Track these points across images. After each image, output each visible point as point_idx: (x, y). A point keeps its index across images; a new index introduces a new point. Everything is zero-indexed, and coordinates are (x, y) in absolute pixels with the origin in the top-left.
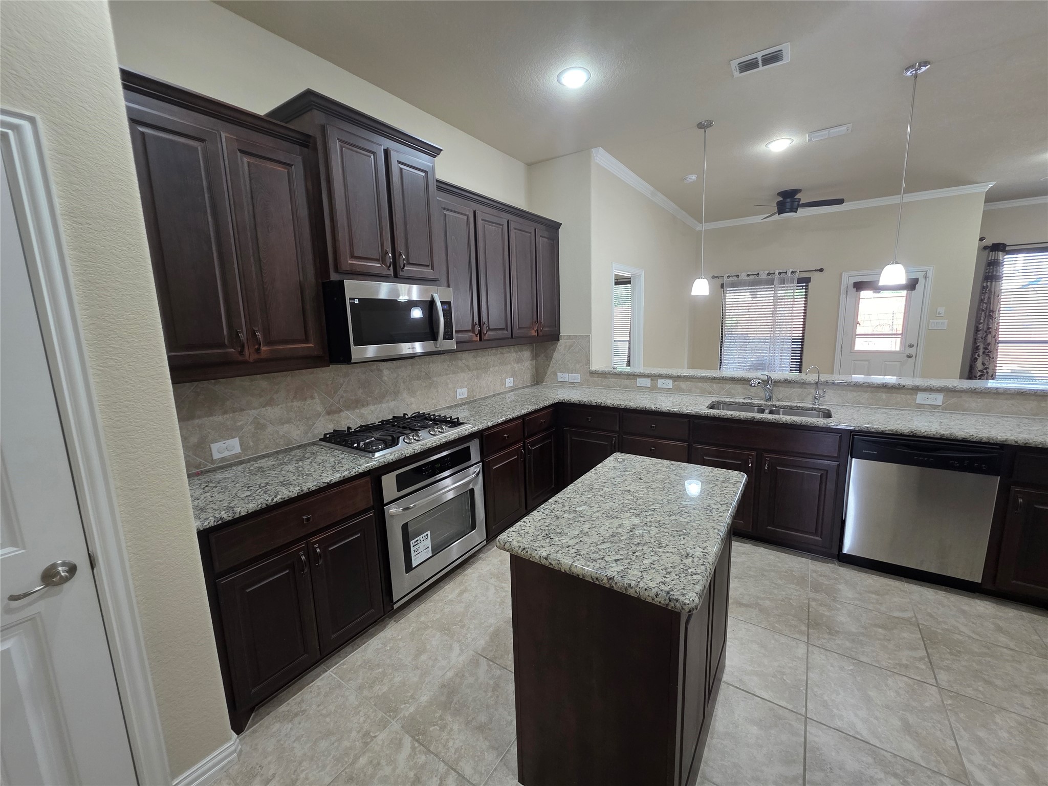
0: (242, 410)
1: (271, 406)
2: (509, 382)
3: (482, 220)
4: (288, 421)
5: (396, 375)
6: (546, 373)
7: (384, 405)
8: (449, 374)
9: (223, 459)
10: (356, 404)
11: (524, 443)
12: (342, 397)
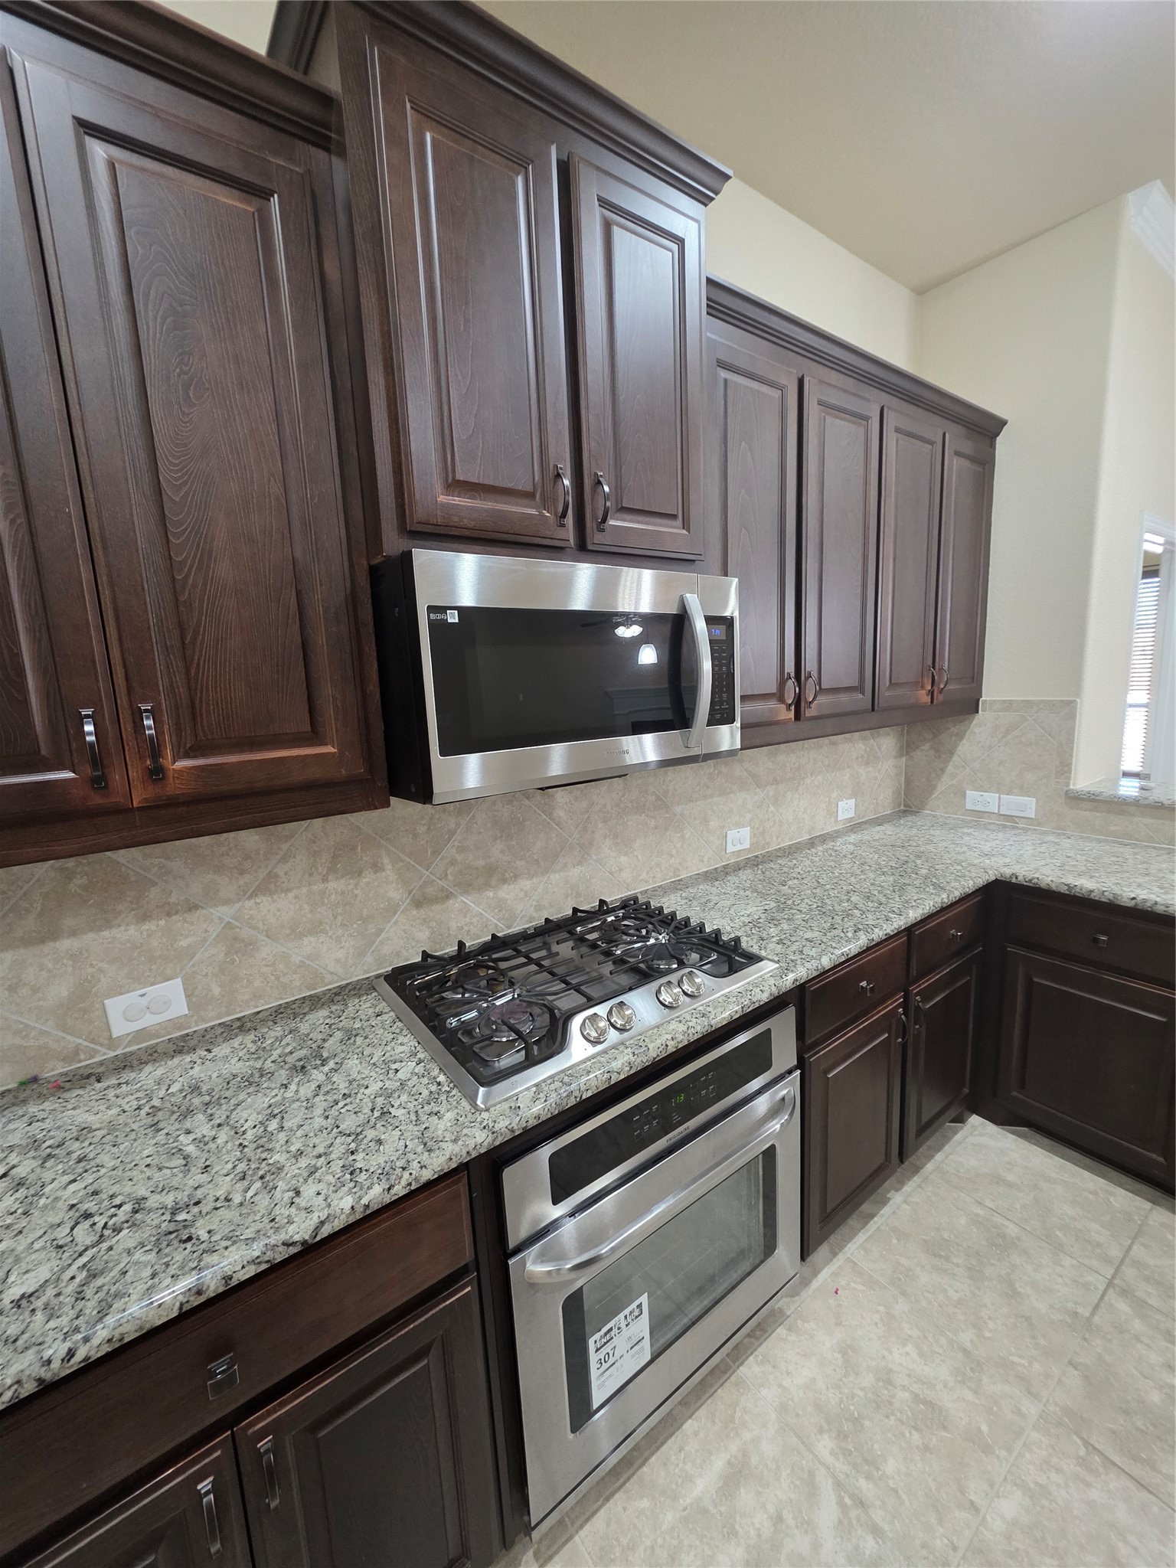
0: (192, 908)
1: (271, 893)
2: (846, 809)
3: (820, 403)
4: (315, 929)
5: (585, 804)
6: (933, 788)
7: (555, 877)
8: (711, 797)
9: (140, 1035)
10: (492, 875)
11: (906, 997)
12: (453, 863)
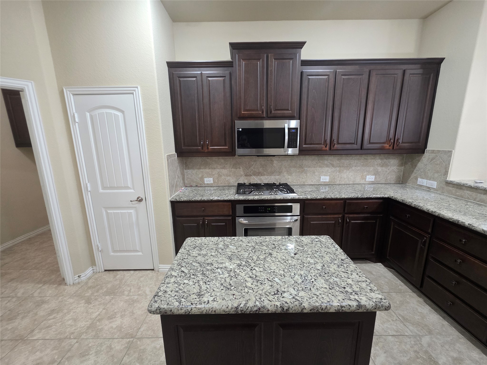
0: (215, 169)
1: (224, 169)
2: (370, 178)
3: (342, 75)
4: (230, 176)
5: (281, 164)
6: (410, 177)
7: (272, 177)
9: (208, 184)
10: (259, 174)
12: (252, 170)
